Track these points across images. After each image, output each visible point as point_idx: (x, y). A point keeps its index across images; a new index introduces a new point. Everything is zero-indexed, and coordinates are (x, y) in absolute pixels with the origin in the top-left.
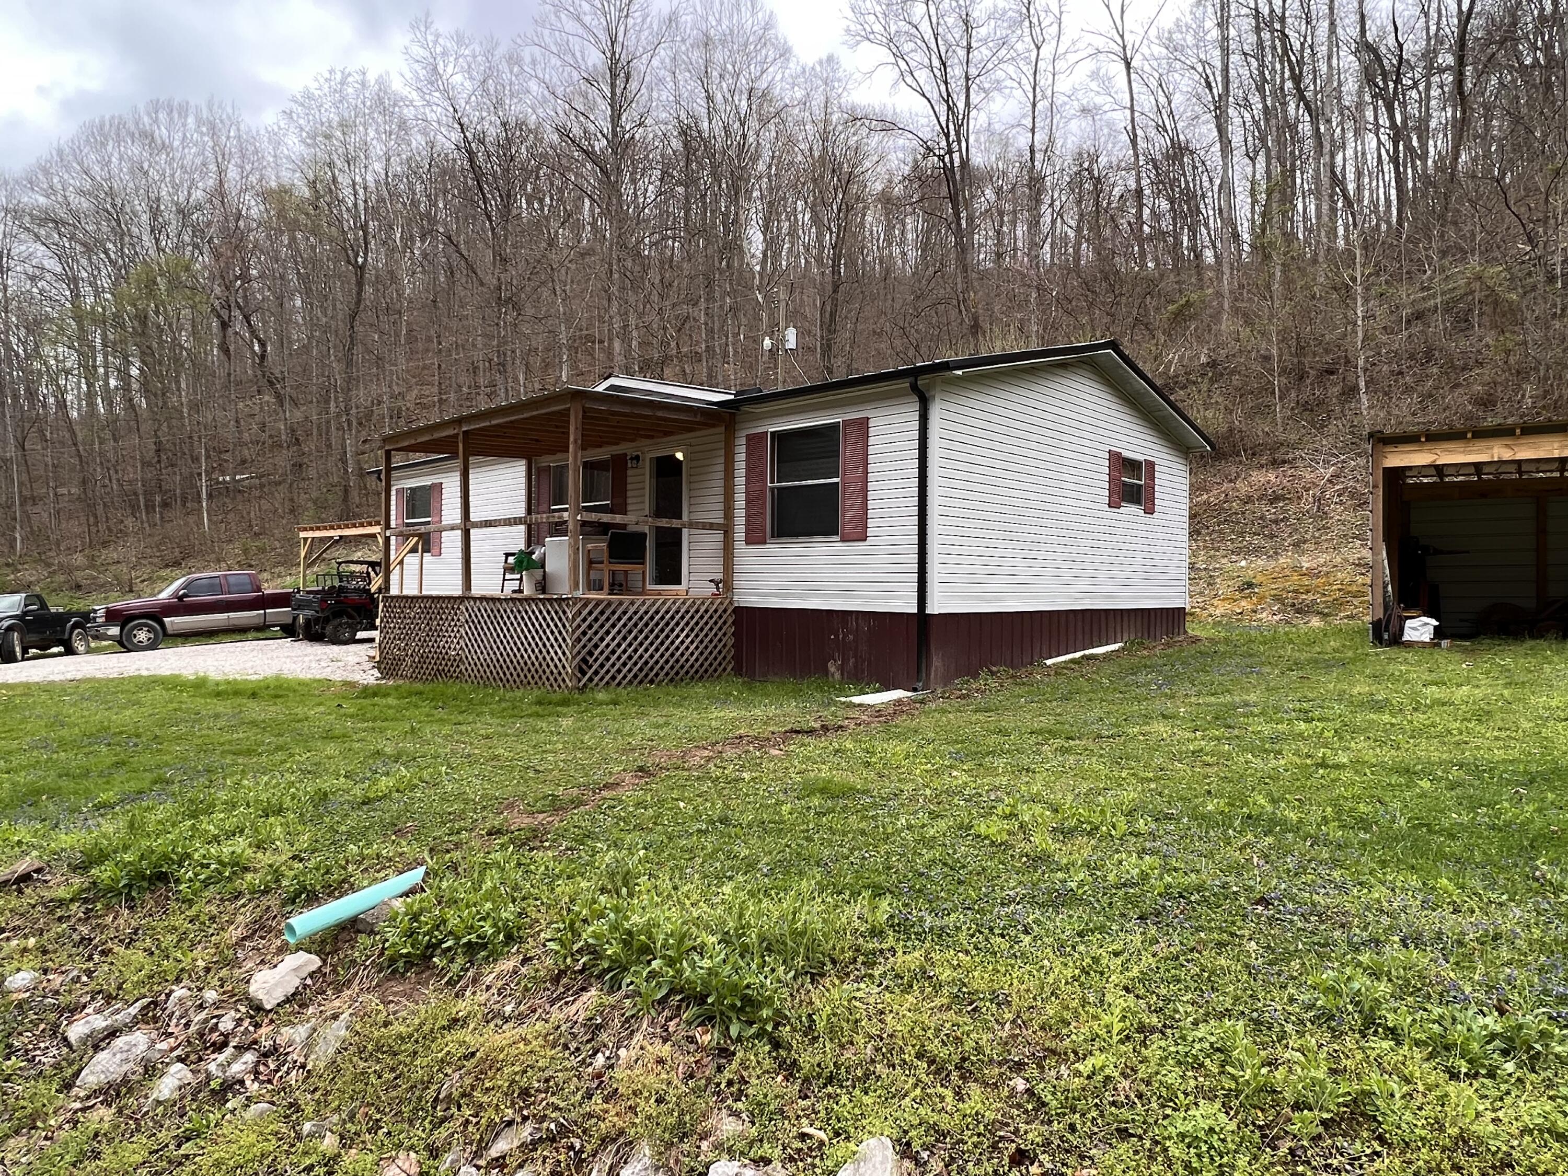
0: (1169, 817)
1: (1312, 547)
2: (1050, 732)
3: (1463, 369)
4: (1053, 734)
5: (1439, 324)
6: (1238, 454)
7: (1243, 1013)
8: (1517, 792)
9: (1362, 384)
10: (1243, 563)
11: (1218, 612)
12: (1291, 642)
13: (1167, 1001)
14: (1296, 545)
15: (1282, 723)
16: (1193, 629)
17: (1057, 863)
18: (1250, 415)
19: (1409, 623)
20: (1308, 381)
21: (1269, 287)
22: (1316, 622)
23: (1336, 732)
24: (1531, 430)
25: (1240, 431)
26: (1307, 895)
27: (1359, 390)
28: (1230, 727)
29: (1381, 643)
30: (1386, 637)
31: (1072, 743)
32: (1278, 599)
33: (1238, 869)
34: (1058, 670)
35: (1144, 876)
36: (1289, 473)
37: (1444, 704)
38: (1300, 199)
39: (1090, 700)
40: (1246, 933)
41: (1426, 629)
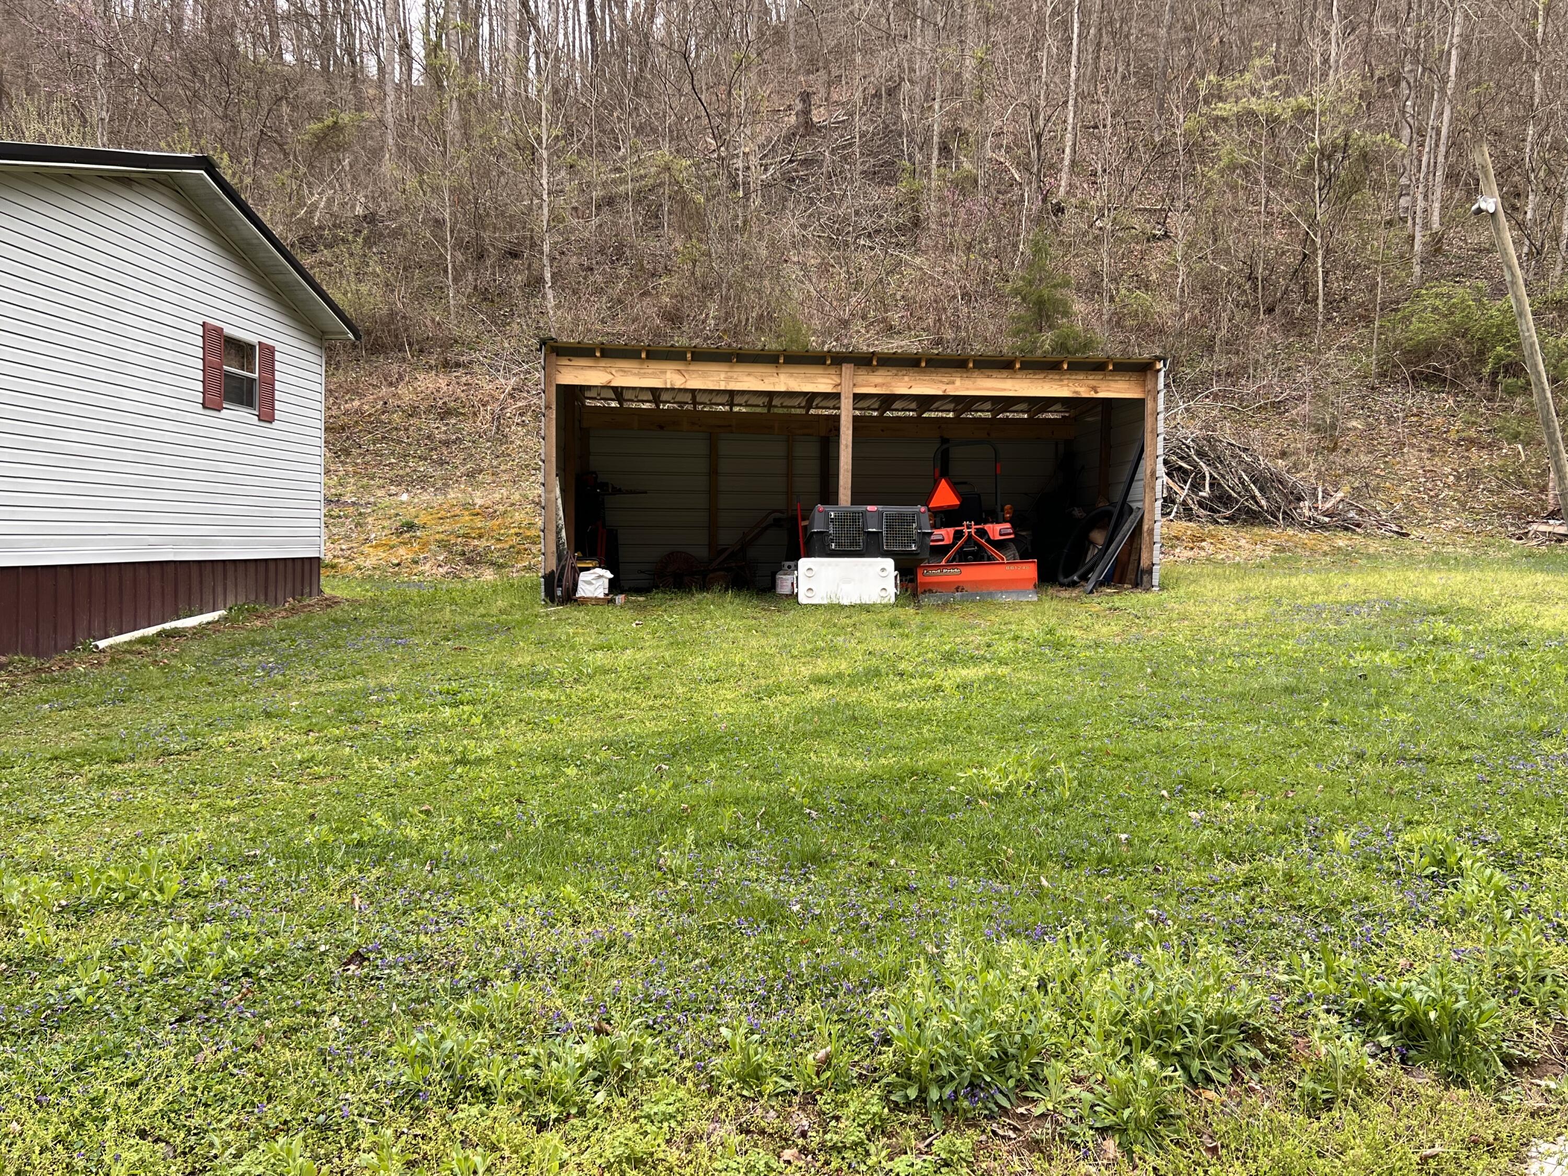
0: (250, 861)
1: (489, 479)
2: (84, 754)
3: (653, 275)
4: (88, 756)
5: (630, 216)
6: (401, 349)
7: (306, 1120)
8: (660, 768)
9: (548, 276)
10: (405, 497)
11: (368, 564)
12: (453, 602)
13: (200, 1132)
14: (471, 475)
15: (424, 710)
16: (329, 587)
17: (60, 962)
18: (418, 296)
19: (584, 576)
20: (489, 263)
21: (440, 126)
22: (489, 575)
23: (485, 716)
24: (701, 356)
25: (404, 317)
26: (414, 938)
27: (545, 282)
28: (356, 722)
29: (552, 601)
30: (559, 593)
31: (118, 768)
32: (444, 545)
33: (332, 919)
34: (116, 656)
35: (196, 956)
36: (464, 380)
37: (606, 672)
38: (486, 19)
39: (160, 699)
40: (328, 1006)
41: (600, 582)
